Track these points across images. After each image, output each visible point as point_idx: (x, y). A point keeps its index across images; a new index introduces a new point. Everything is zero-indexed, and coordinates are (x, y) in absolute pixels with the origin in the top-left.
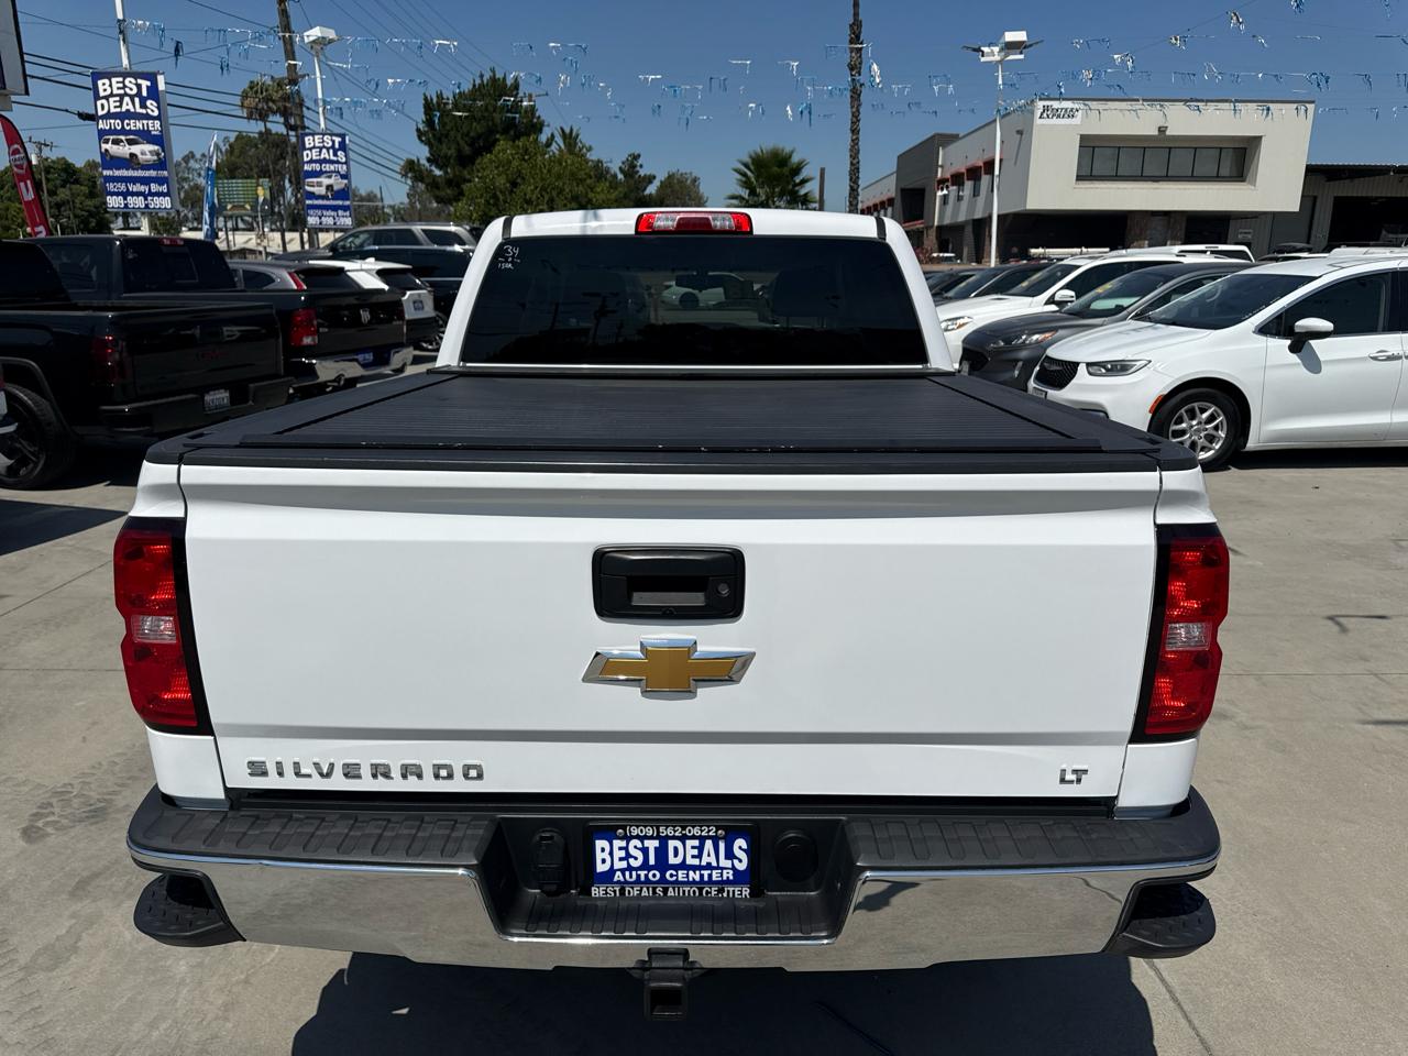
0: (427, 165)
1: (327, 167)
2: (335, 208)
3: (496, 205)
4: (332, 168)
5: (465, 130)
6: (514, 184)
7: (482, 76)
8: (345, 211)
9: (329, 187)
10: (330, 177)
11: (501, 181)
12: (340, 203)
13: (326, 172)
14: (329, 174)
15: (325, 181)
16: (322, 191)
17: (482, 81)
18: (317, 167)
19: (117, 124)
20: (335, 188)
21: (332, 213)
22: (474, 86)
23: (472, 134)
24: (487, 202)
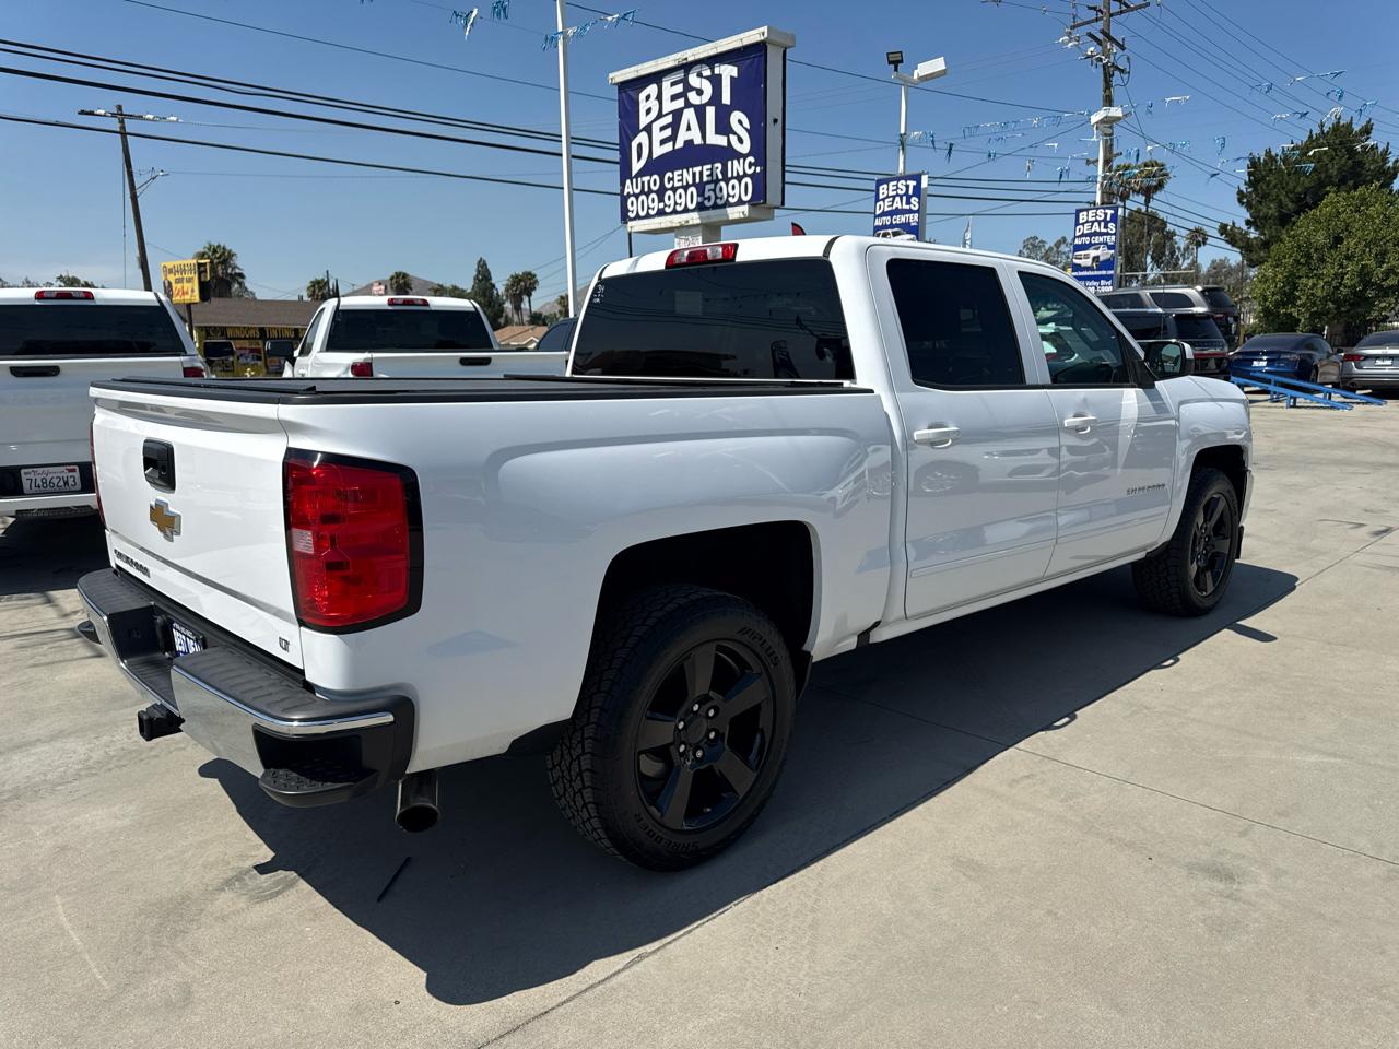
0: (1245, 228)
1: (1097, 239)
2: (1097, 278)
3: (1307, 263)
4: (1101, 240)
5: (1291, 186)
6: (1338, 240)
7: (1322, 125)
8: (1108, 280)
9: (1096, 259)
10: (1098, 249)
11: (1321, 238)
12: (1104, 272)
13: (1095, 244)
14: (1096, 246)
15: (1092, 253)
16: (1087, 262)
17: (1322, 131)
18: (1086, 240)
19: (887, 220)
20: (1101, 259)
21: (1095, 283)
22: (1311, 137)
23: (1299, 189)
24: (1297, 261)
